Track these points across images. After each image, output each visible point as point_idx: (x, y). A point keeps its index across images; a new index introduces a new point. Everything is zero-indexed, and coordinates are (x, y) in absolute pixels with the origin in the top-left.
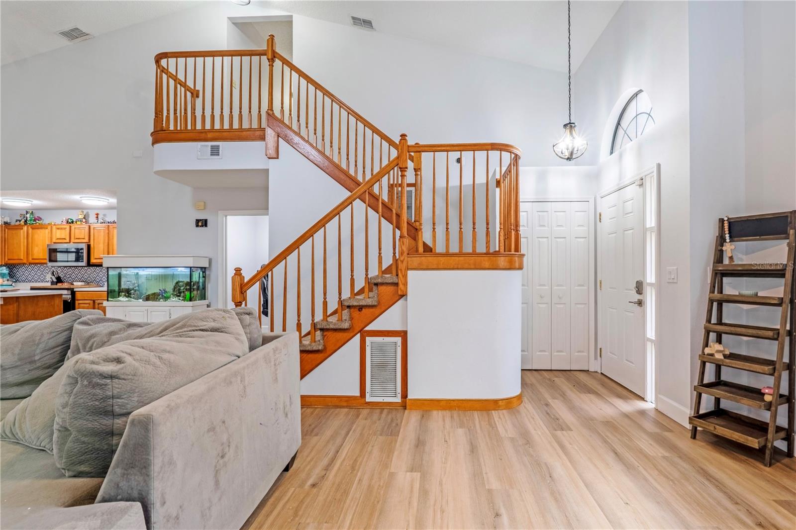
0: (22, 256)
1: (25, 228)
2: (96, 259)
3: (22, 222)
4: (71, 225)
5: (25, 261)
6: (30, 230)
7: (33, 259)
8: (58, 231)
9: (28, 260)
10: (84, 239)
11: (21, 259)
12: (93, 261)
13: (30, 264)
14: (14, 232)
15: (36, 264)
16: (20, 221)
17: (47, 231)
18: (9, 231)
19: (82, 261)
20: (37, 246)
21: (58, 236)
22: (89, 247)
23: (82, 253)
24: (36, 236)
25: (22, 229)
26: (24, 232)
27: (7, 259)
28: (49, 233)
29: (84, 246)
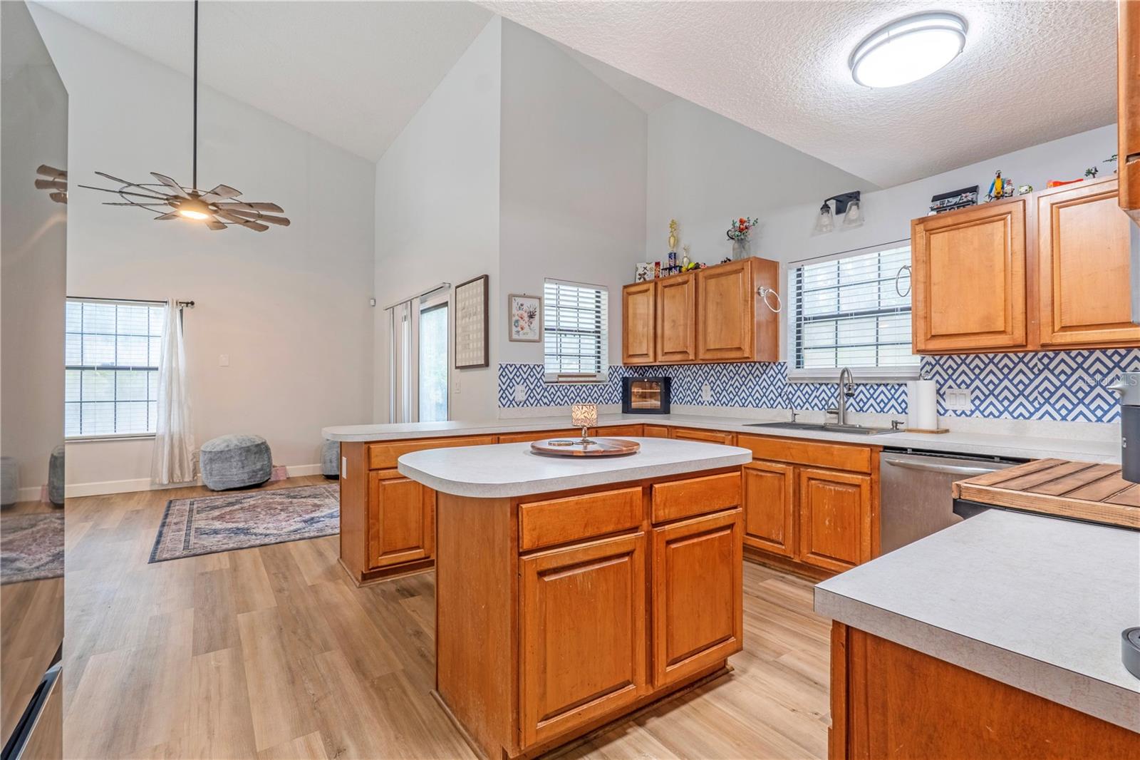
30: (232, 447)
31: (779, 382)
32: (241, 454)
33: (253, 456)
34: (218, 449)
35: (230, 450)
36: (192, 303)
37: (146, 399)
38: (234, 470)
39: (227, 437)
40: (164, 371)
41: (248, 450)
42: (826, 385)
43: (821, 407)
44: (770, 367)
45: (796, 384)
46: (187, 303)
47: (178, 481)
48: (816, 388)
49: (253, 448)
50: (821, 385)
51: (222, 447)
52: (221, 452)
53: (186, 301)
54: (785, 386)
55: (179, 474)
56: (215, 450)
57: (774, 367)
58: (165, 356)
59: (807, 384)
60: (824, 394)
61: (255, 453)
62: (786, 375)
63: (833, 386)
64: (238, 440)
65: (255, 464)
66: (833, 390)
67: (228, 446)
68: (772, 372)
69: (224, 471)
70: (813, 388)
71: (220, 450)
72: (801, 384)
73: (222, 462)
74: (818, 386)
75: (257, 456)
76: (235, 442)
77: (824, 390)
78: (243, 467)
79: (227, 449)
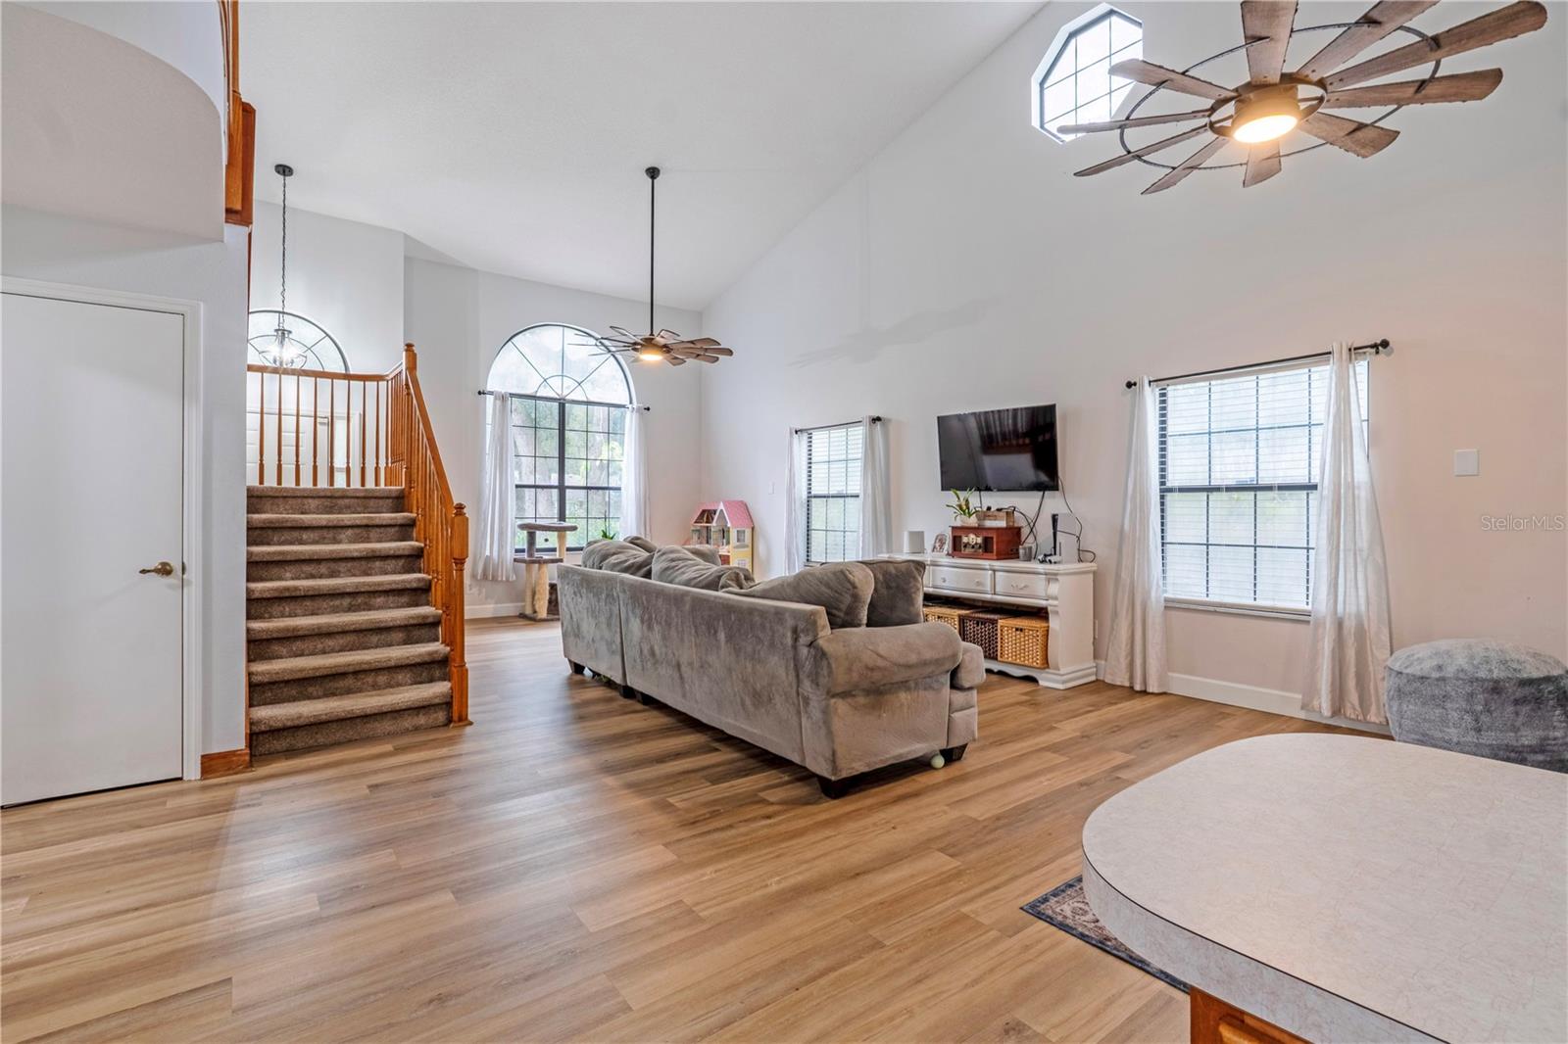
30: (1450, 671)
32: (1471, 695)
33: (1510, 709)
34: (1415, 670)
35: (1443, 679)
36: (1385, 344)
37: (1305, 546)
38: (1453, 731)
39: (1443, 645)
40: (1325, 492)
41: (1496, 688)
46: (1375, 346)
47: (1353, 716)
49: (1510, 688)
51: (1425, 667)
52: (1423, 678)
53: (1372, 343)
55: (1356, 702)
56: (1408, 671)
58: (1328, 459)
61: (1516, 702)
64: (1472, 658)
65: (1515, 729)
67: (1440, 668)
69: (1427, 725)
71: (1419, 673)
73: (1424, 704)
75: (1525, 709)
76: (1461, 661)
78: (1479, 730)
79: (1435, 675)
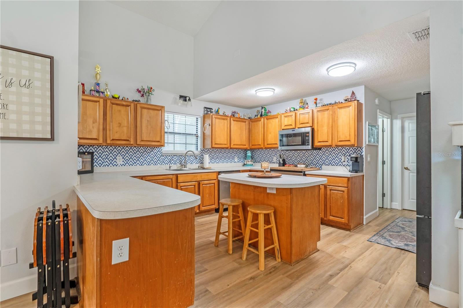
0: (260, 142)
1: (262, 120)
2: (319, 142)
3: (258, 117)
4: (296, 112)
5: (262, 146)
6: (266, 120)
7: (267, 144)
8: (286, 119)
9: (264, 146)
10: (308, 123)
11: (260, 145)
12: (317, 144)
13: (266, 148)
14: (255, 123)
15: (270, 148)
16: (257, 116)
17: (277, 120)
18: (252, 123)
19: (308, 145)
20: (270, 133)
21: (286, 123)
22: (313, 130)
23: (309, 136)
24: (270, 125)
25: (261, 120)
26: (261, 123)
27: (251, 145)
28: (278, 121)
29: (309, 130)
31: (152, 155)
42: (176, 156)
43: (174, 163)
44: (154, 149)
45: (165, 156)
48: (173, 157)
50: (174, 156)
54: (161, 156)
57: (156, 149)
59: (169, 156)
60: (175, 159)
62: (162, 152)
63: (178, 156)
66: (178, 158)
68: (155, 151)
70: (171, 157)
72: (167, 156)
74: (173, 156)
77: (175, 158)
